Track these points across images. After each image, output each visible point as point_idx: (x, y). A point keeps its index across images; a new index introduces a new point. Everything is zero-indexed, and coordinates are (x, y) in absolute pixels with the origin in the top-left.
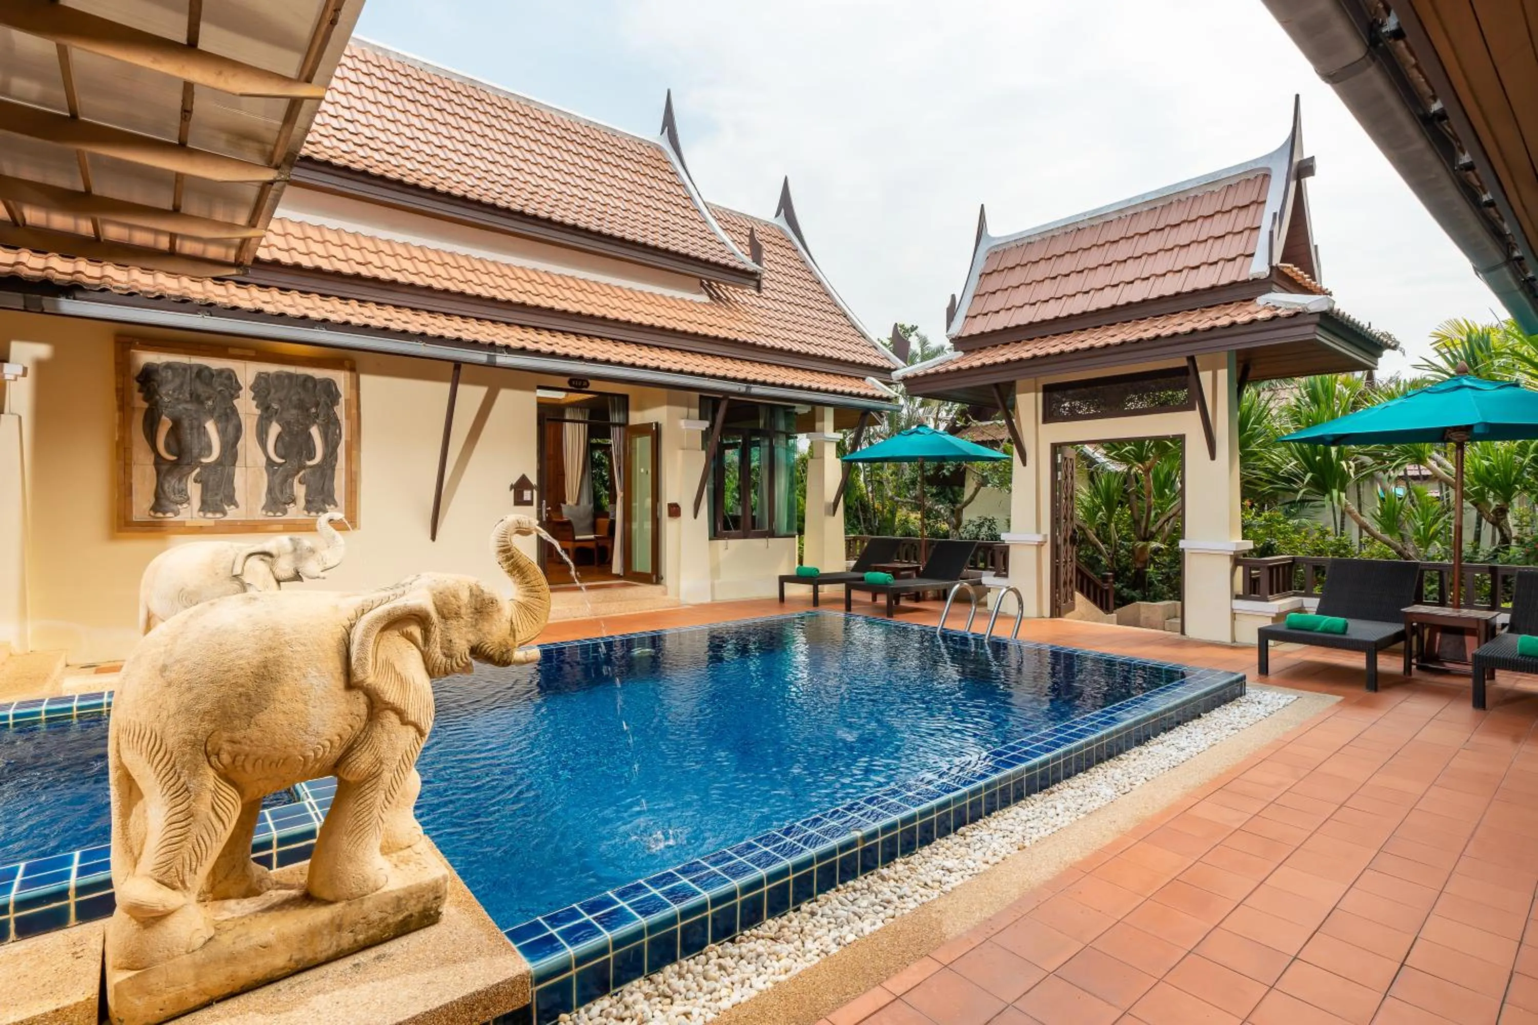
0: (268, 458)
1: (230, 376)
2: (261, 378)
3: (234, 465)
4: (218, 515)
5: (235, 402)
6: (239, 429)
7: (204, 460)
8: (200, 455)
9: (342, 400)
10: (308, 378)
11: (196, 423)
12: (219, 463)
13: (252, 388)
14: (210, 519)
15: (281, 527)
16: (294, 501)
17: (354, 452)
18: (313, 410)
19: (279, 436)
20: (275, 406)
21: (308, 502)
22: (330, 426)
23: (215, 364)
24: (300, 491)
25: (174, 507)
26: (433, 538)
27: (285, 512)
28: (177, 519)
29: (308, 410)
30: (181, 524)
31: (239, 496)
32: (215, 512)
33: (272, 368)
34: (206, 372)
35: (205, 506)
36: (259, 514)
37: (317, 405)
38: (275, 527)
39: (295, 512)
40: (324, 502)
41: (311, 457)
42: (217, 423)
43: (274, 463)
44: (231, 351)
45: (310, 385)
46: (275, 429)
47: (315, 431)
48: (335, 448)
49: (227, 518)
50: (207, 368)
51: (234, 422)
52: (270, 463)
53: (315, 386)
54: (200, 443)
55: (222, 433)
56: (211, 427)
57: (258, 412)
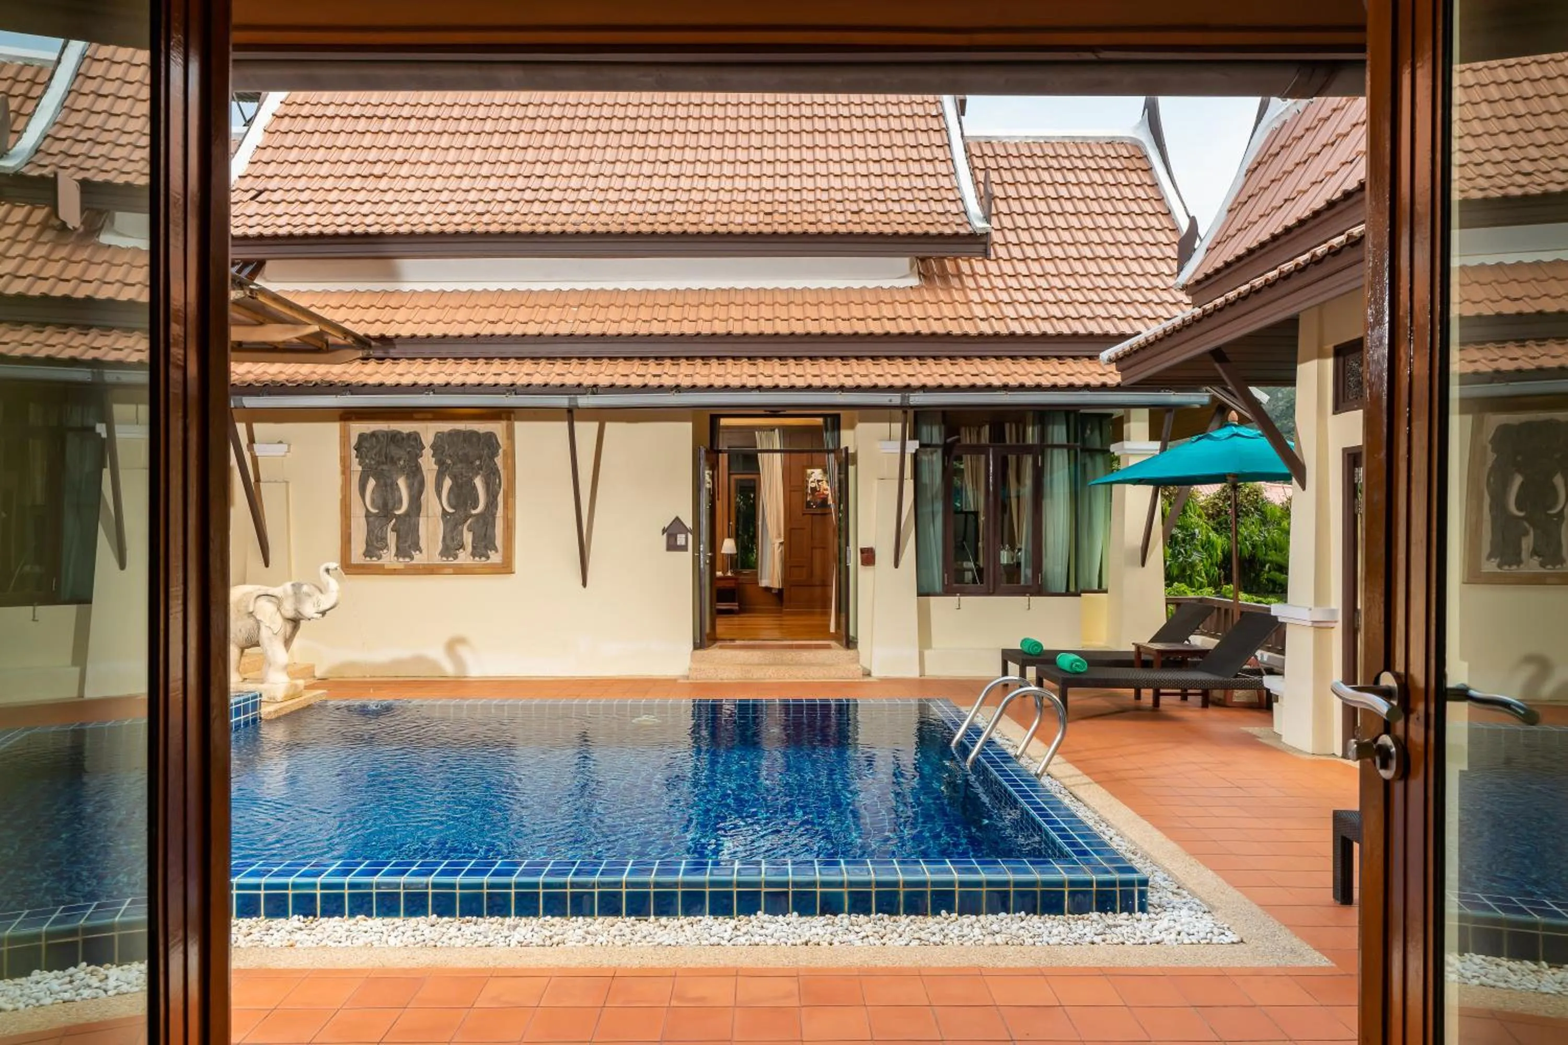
0: (443, 509)
1: (414, 438)
2: (439, 436)
3: (418, 515)
4: (407, 560)
5: (420, 460)
6: (422, 484)
7: (398, 512)
8: (394, 508)
9: (501, 451)
10: (473, 433)
11: (389, 481)
12: (407, 514)
13: (433, 447)
14: (401, 563)
15: (451, 571)
16: (462, 546)
17: (510, 500)
18: (478, 463)
19: (451, 489)
20: (449, 462)
21: (474, 547)
22: (492, 476)
23: (405, 427)
24: (468, 538)
25: (377, 552)
26: (584, 584)
27: (456, 557)
28: (379, 562)
29: (472, 463)
30: (382, 566)
31: (423, 544)
32: (404, 557)
33: (446, 427)
34: (399, 436)
35: (400, 553)
36: (437, 560)
37: (480, 458)
38: (447, 571)
39: (464, 557)
40: (486, 548)
41: (475, 508)
42: (407, 478)
43: (448, 513)
44: (416, 416)
45: (474, 440)
46: (448, 483)
47: (478, 482)
48: (495, 497)
49: (414, 562)
50: (399, 433)
51: (419, 477)
52: (445, 513)
53: (479, 439)
54: (393, 498)
55: (410, 487)
56: (402, 483)
57: (436, 467)
